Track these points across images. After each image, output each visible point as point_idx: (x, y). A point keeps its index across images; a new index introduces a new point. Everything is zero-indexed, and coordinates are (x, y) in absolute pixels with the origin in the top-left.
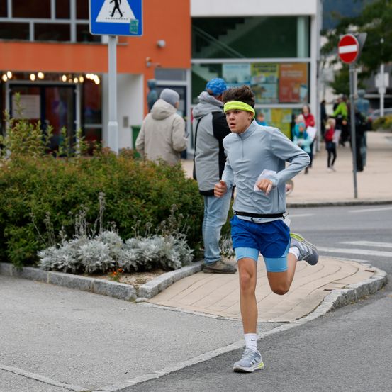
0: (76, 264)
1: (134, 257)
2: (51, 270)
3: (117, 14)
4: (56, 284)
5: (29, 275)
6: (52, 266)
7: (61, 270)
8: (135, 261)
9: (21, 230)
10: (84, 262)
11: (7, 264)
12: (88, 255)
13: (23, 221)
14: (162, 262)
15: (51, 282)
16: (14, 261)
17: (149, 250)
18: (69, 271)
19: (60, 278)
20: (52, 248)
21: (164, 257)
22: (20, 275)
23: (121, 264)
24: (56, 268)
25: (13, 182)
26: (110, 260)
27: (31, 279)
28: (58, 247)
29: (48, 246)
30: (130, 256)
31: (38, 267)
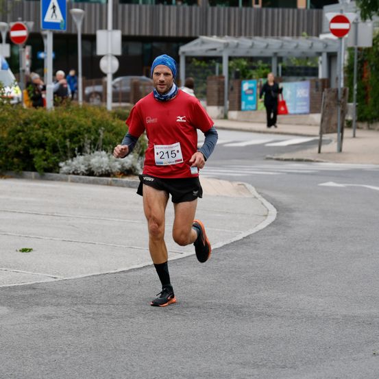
0: (87, 171)
1: (119, 166)
2: (69, 174)
3: (54, 17)
4: (77, 182)
5: (51, 178)
6: (71, 172)
7: (78, 174)
8: (119, 169)
9: (41, 151)
10: (92, 169)
11: (29, 172)
12: (97, 165)
13: (42, 145)
14: (133, 170)
15: (72, 181)
16: (38, 170)
17: (127, 163)
18: (83, 174)
19: (80, 179)
20: (70, 161)
21: (133, 167)
22: (42, 178)
23: (114, 171)
24: (74, 173)
25: (31, 121)
26: (108, 168)
27: (52, 180)
28: (72, 160)
29: (66, 160)
30: (117, 166)
31: (58, 173)
